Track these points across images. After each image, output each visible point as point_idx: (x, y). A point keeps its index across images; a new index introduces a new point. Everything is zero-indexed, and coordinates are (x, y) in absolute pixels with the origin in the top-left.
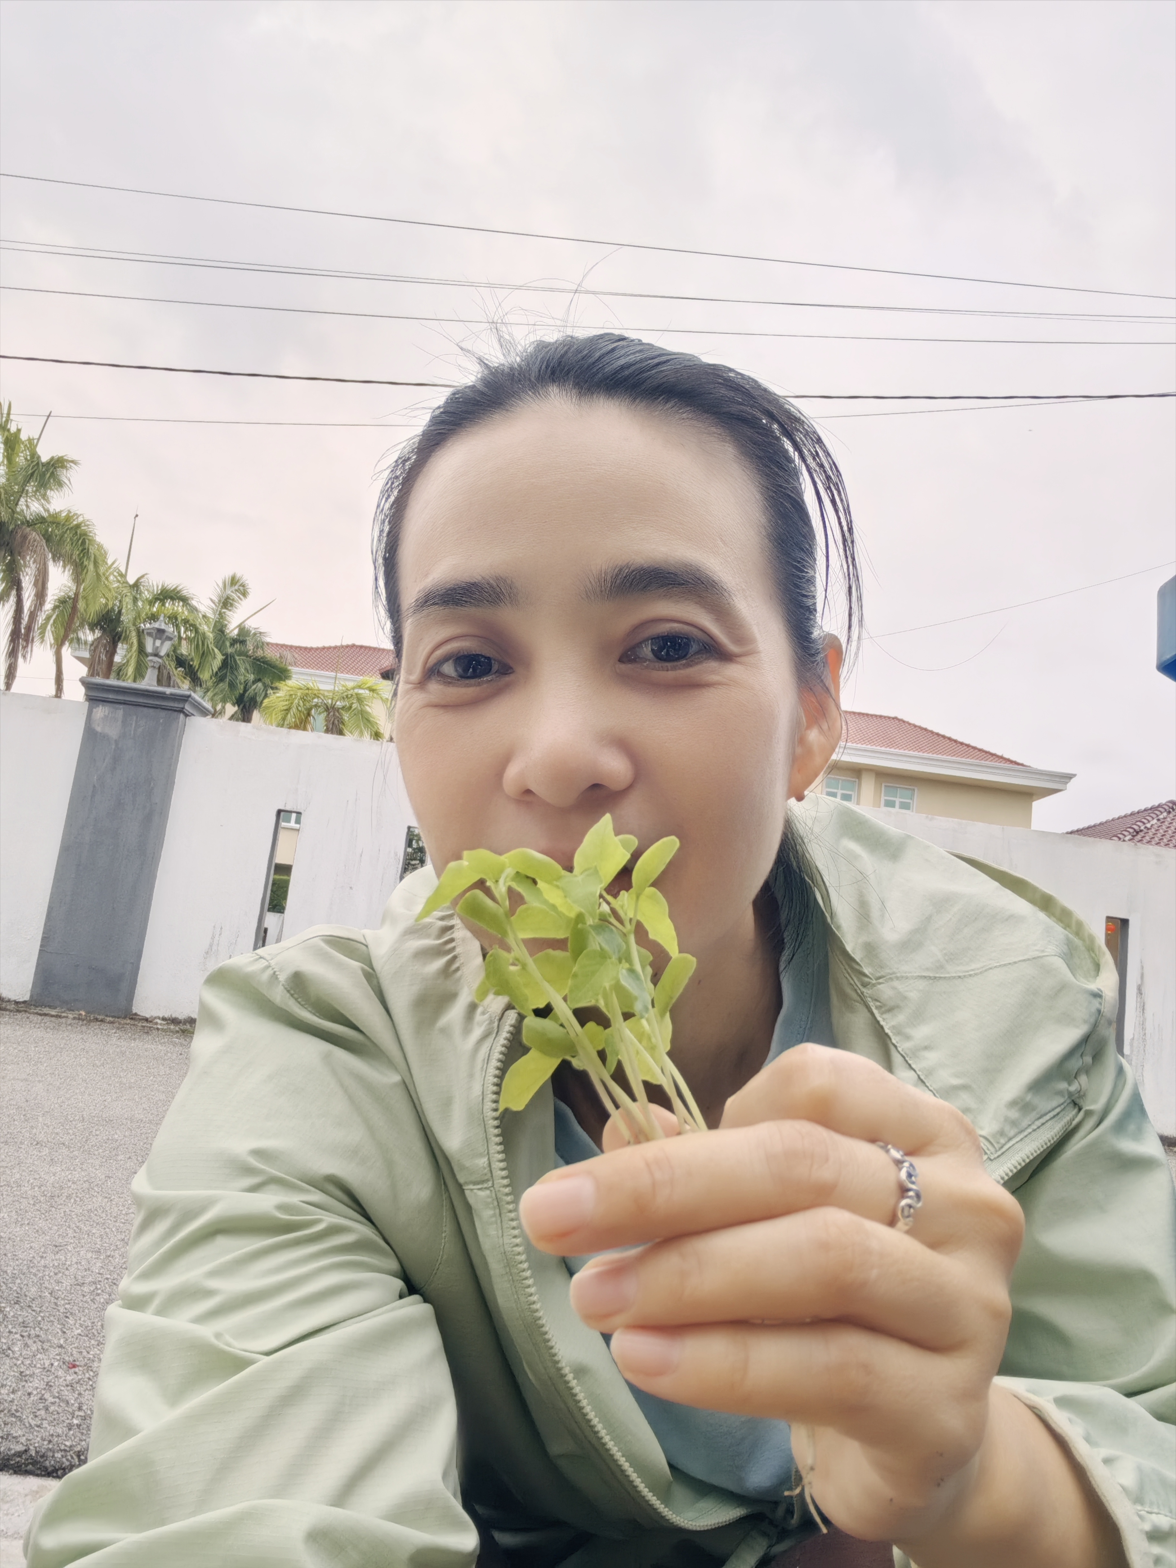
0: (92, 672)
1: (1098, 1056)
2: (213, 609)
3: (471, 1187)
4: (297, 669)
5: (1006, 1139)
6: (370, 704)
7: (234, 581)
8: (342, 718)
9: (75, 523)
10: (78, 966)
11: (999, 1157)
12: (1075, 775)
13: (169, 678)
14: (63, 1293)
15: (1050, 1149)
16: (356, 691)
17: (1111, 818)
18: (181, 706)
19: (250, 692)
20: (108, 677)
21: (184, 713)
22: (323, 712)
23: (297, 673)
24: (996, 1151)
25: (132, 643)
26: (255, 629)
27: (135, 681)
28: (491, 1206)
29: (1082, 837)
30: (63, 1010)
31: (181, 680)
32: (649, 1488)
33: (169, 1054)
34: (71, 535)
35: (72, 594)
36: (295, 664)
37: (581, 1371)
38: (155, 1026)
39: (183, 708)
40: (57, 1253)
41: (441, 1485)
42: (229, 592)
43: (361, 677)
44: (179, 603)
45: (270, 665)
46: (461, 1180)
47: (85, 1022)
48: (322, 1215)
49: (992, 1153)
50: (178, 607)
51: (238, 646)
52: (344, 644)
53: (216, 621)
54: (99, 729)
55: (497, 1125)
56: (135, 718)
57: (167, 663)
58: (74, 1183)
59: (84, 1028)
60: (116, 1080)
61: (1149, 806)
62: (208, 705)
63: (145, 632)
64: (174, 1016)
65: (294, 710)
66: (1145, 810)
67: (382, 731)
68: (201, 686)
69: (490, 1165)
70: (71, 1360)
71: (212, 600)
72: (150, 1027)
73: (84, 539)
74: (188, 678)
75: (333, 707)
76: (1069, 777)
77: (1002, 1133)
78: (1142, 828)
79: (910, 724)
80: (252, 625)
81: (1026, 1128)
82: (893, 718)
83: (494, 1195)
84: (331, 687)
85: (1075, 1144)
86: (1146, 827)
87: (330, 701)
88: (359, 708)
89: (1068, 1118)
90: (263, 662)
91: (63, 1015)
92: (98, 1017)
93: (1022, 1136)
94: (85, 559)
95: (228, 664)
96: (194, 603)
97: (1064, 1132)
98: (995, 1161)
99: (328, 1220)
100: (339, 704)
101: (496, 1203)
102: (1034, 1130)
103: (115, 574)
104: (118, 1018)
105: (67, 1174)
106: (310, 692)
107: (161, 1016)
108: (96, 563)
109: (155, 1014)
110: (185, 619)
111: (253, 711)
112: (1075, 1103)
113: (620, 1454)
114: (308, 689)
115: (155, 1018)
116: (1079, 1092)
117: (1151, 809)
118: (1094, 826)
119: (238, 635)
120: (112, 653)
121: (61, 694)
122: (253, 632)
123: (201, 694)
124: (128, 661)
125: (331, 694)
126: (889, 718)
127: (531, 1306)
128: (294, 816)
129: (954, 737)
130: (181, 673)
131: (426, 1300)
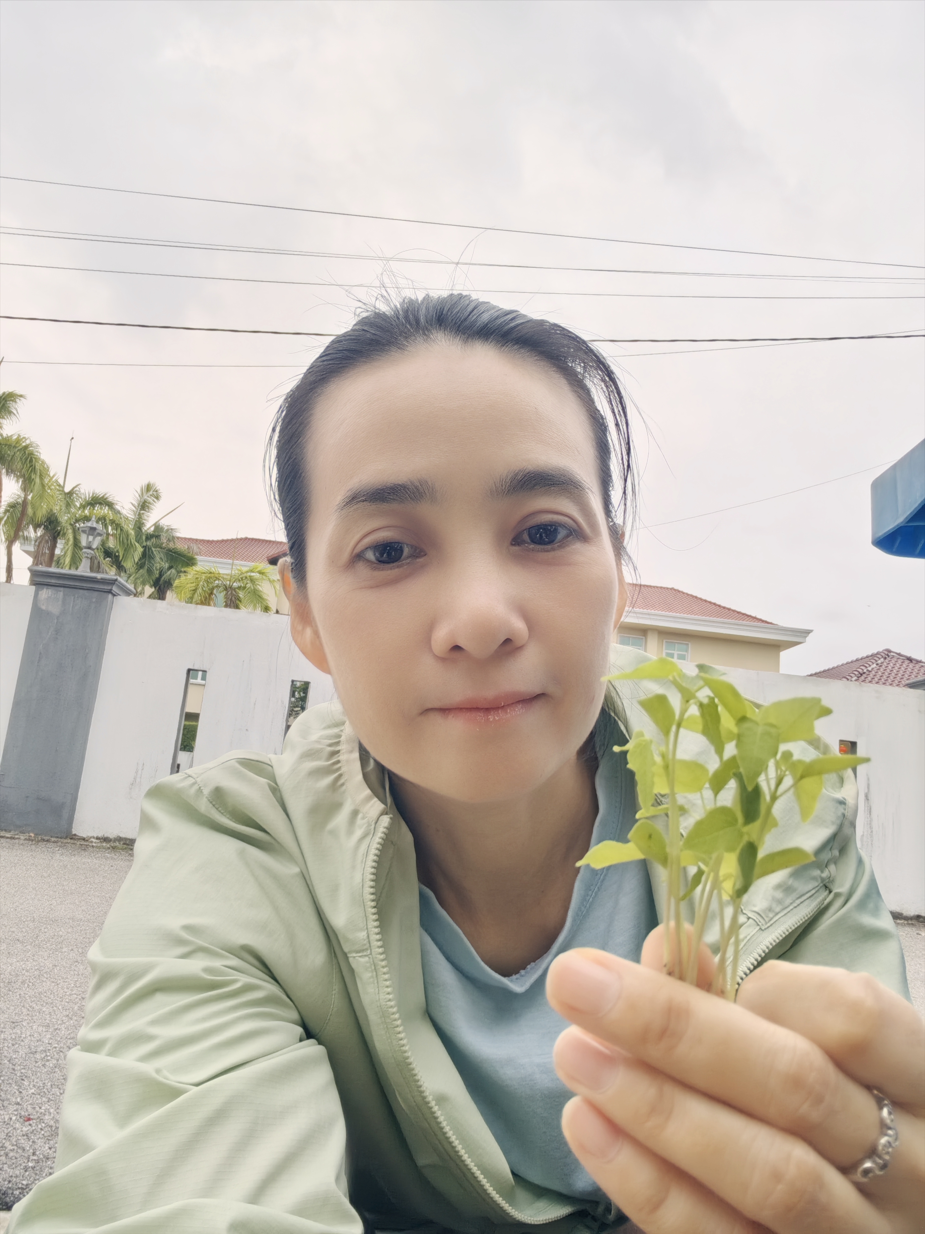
0: (36, 562)
1: (843, 850)
2: (134, 511)
3: (354, 955)
4: (202, 557)
5: (774, 914)
6: (260, 584)
7: (149, 487)
8: (238, 596)
9: (24, 444)
10: (27, 797)
11: (768, 927)
12: (811, 631)
13: (99, 567)
14: (19, 1060)
15: (808, 922)
16: (249, 574)
17: (840, 664)
18: (109, 588)
19: (165, 577)
20: (50, 566)
21: (112, 593)
22: (223, 591)
23: (201, 561)
24: (766, 923)
25: (69, 538)
26: (168, 526)
27: (70, 568)
28: (370, 969)
29: (819, 679)
30: (16, 833)
31: (109, 568)
32: (496, 1191)
33: (103, 866)
34: (21, 455)
35: (20, 501)
36: (200, 554)
37: (442, 1099)
38: (91, 844)
39: (111, 590)
40: (14, 1028)
41: (333, 1185)
42: (146, 497)
43: (253, 563)
44: (105, 507)
45: (179, 555)
46: (346, 950)
47: (34, 842)
48: (239, 976)
49: (763, 925)
50: (106, 510)
51: (153, 540)
52: (239, 537)
53: (136, 521)
54: (44, 608)
55: (373, 905)
56: (73, 598)
57: (97, 554)
58: (27, 971)
59: (33, 847)
60: (60, 888)
61: (870, 654)
62: (131, 587)
63: (80, 530)
64: (105, 836)
65: (200, 590)
66: (867, 657)
67: (270, 605)
68: (125, 572)
69: (368, 936)
70: (27, 1115)
71: (132, 504)
72: (87, 845)
73: (31, 458)
74: (115, 566)
75: (231, 587)
76: (808, 632)
77: (770, 909)
78: (865, 671)
79: (684, 593)
80: (165, 523)
81: (789, 906)
82: (671, 589)
83: (372, 961)
84: (228, 572)
85: (828, 919)
86: (868, 670)
87: (228, 583)
88: (252, 588)
89: (821, 898)
90: (174, 553)
91: (16, 836)
92: (45, 838)
93: (785, 912)
94: (32, 474)
95: (147, 555)
96: (118, 507)
97: (818, 909)
98: (765, 931)
99: (243, 980)
100: (235, 585)
101: (373, 968)
102: (795, 907)
103: (55, 484)
104: (61, 838)
105: (22, 963)
106: (212, 575)
107: (95, 836)
108: (41, 476)
109: (90, 835)
110: (112, 520)
111: (166, 592)
112: (827, 886)
113: (473, 1164)
114: (211, 573)
115: (91, 837)
116: (830, 877)
117: (871, 656)
118: (828, 670)
119: (154, 531)
120: (54, 546)
121: (10, 580)
122: (166, 528)
123: (126, 578)
124: (65, 553)
125: (229, 577)
126: (668, 588)
127: (402, 1048)
128: (200, 673)
129: (718, 603)
130: (109, 563)
131: (320, 1043)
